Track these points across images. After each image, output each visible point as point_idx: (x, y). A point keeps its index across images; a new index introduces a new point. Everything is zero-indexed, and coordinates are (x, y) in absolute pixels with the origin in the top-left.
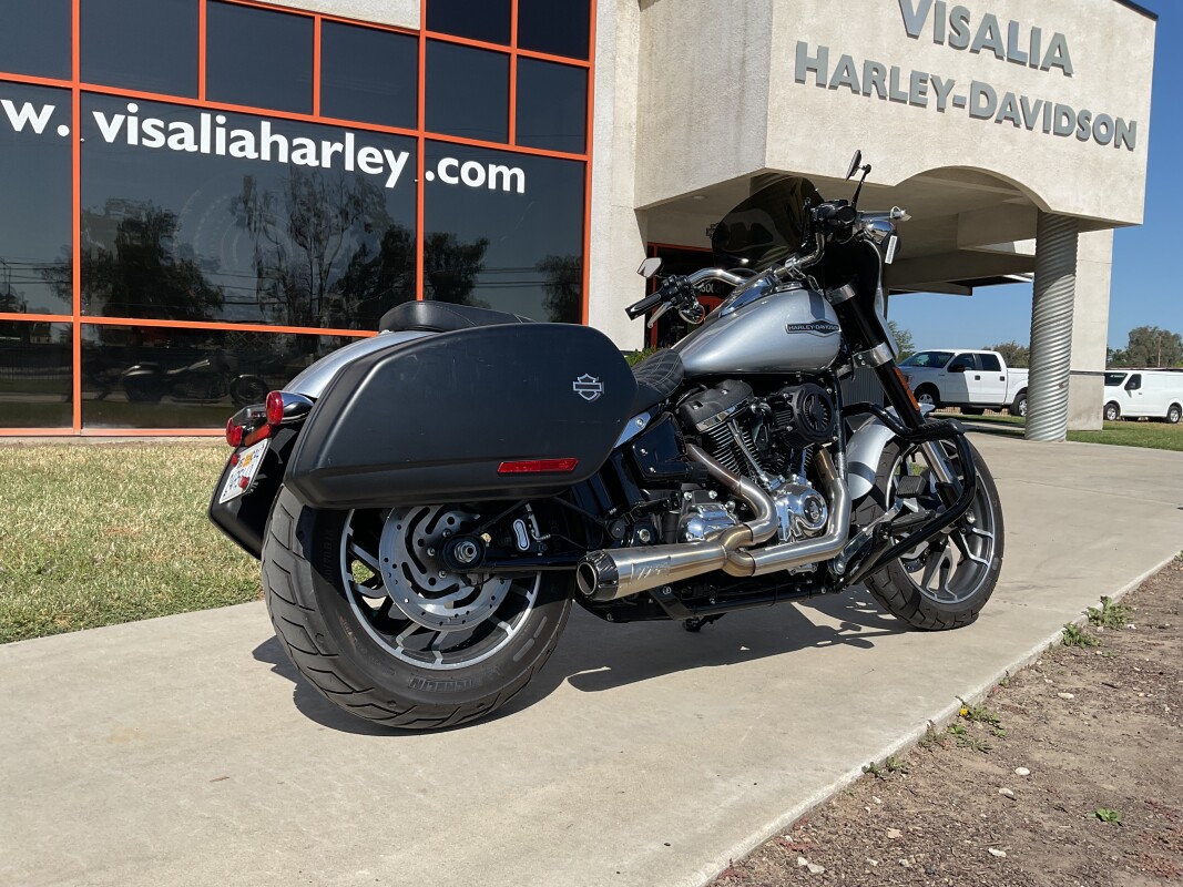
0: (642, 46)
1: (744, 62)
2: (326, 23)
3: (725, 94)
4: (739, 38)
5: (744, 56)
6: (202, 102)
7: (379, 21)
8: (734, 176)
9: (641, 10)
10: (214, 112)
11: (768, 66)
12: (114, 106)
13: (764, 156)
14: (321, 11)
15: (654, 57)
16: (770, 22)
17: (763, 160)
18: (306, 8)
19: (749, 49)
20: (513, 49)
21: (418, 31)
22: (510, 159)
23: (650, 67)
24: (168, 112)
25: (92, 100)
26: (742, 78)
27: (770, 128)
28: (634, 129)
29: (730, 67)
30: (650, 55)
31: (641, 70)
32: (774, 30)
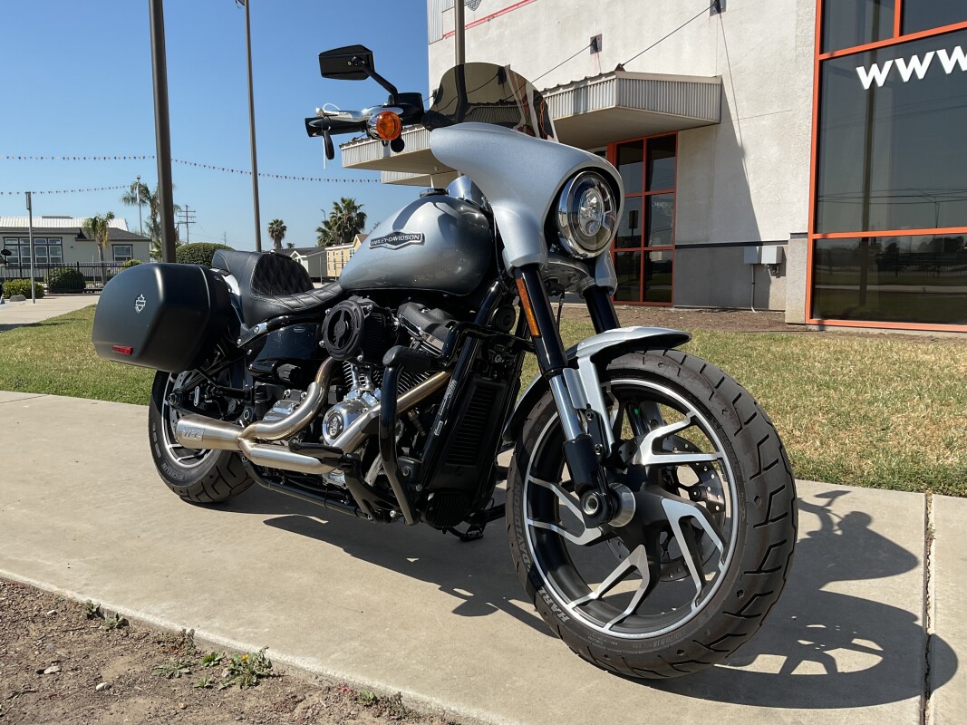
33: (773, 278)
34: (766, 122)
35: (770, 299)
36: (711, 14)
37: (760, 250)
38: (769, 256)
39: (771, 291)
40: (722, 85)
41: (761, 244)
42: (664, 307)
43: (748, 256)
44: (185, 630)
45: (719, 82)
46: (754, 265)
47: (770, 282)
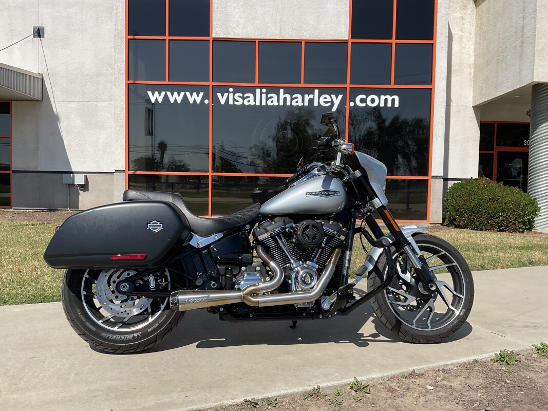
0: (477, 26)
1: (523, 28)
2: (306, 44)
3: (514, 45)
4: (521, 15)
5: (523, 24)
6: (256, 84)
7: (330, 39)
8: (519, 87)
9: (476, 8)
10: (261, 88)
11: (535, 28)
12: (224, 90)
13: (533, 75)
14: (305, 39)
15: (482, 30)
16: (536, 5)
17: (533, 77)
18: (298, 38)
19: (526, 20)
20: (394, 41)
21: (348, 40)
22: (391, 92)
23: (480, 36)
24: (243, 90)
25: (216, 89)
26: (523, 36)
27: (536, 60)
28: (472, 67)
29: (516, 31)
30: (480, 29)
31: (476, 37)
32: (538, 9)
33: (81, 192)
34: (73, 105)
35: (80, 204)
36: (34, 37)
37: (74, 176)
38: (79, 180)
39: (80, 199)
40: (43, 79)
41: (72, 173)
42: (5, 209)
43: (66, 179)
44: (314, 388)
45: (41, 77)
46: (69, 184)
47: (79, 194)
